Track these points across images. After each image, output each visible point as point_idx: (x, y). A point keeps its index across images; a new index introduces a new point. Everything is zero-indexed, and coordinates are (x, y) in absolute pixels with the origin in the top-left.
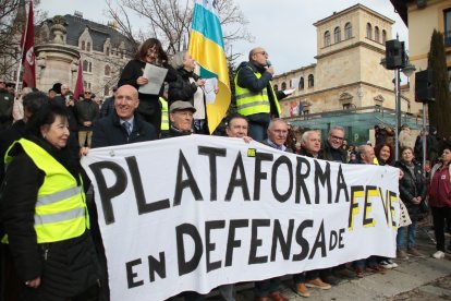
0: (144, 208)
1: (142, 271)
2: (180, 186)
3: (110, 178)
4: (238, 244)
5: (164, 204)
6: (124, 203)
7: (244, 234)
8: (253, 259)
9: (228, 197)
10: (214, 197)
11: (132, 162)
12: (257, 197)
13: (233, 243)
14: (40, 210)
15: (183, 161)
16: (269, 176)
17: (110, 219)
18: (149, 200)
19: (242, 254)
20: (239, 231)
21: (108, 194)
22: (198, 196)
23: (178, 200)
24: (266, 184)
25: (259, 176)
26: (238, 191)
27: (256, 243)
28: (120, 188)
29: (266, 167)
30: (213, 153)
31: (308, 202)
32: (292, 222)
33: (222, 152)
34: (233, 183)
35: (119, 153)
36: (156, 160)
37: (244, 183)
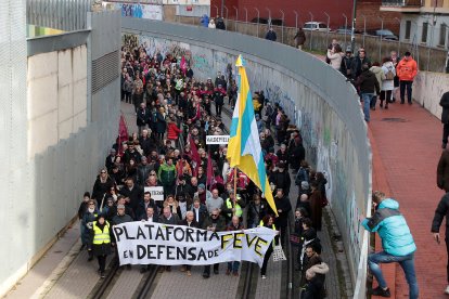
0: (128, 238)
1: (128, 254)
2: (139, 235)
3: (119, 231)
4: (162, 253)
5: (134, 238)
6: (123, 236)
7: (164, 250)
8: (168, 258)
9: (156, 239)
10: (151, 238)
11: (124, 228)
12: (168, 239)
13: (160, 252)
15: (140, 228)
16: (173, 233)
17: (119, 240)
18: (129, 236)
19: (164, 255)
20: (162, 249)
21: (118, 235)
22: (145, 237)
23: (138, 238)
24: (171, 236)
25: (168, 233)
26: (160, 238)
27: (168, 253)
28: (121, 234)
29: (170, 230)
30: (150, 227)
31: (193, 240)
32: (185, 248)
33: (153, 227)
34: (158, 235)
35: (121, 225)
36: (132, 227)
37: (162, 235)
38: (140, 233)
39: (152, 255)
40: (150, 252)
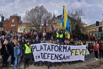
0: (37, 51)
3: (34, 47)
4: (49, 56)
5: (39, 51)
8: (51, 59)
9: (47, 50)
10: (45, 50)
11: (36, 46)
12: (52, 50)
14: (26, 50)
15: (41, 46)
16: (54, 48)
17: (34, 51)
18: (38, 50)
21: (33, 49)
23: (41, 50)
27: (52, 57)
28: (34, 48)
29: (53, 47)
30: (45, 45)
31: (61, 52)
32: (58, 54)
33: (46, 45)
34: (48, 49)
35: (34, 45)
36: (38, 46)
37: (50, 49)
38: (42, 48)
39: (45, 57)
40: (44, 56)
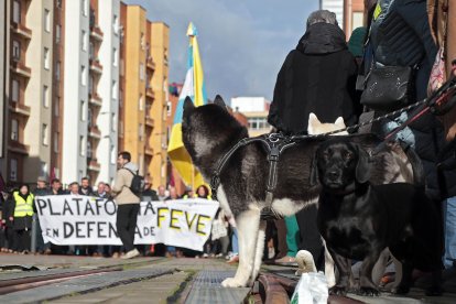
0: (52, 213)
1: (51, 232)
2: (65, 209)
4: (92, 230)
5: (59, 214)
6: (46, 211)
7: (94, 227)
8: (99, 236)
9: (85, 214)
10: (79, 213)
11: (49, 201)
12: (98, 213)
13: (89, 230)
15: (66, 202)
16: (103, 207)
17: (41, 214)
18: (54, 211)
19: (94, 233)
20: (91, 226)
21: (41, 208)
22: (72, 213)
23: (64, 213)
24: (102, 210)
25: (98, 207)
26: (89, 212)
27: (99, 230)
28: (45, 206)
29: (101, 204)
30: (77, 200)
33: (81, 200)
34: (87, 209)
36: (57, 201)
37: (91, 209)
38: (67, 208)
39: (80, 233)
40: (78, 230)
